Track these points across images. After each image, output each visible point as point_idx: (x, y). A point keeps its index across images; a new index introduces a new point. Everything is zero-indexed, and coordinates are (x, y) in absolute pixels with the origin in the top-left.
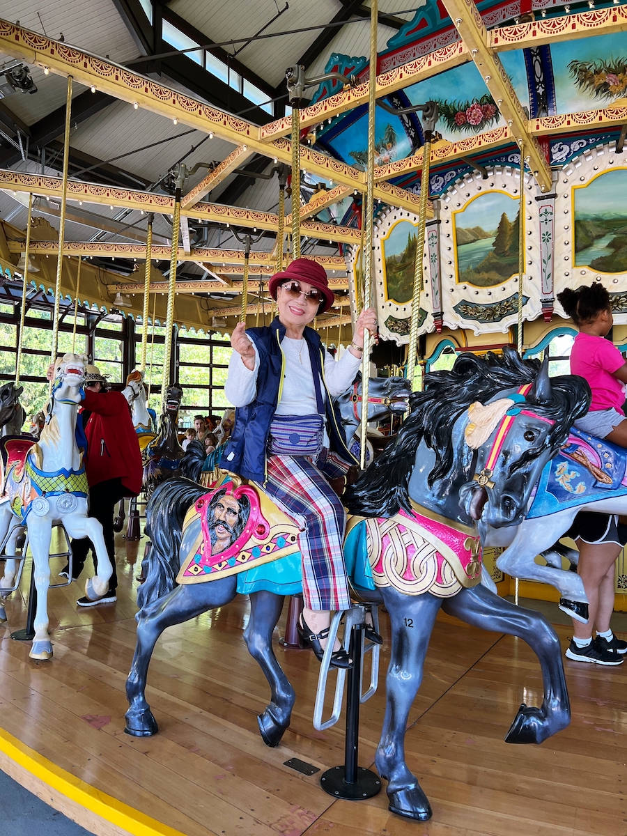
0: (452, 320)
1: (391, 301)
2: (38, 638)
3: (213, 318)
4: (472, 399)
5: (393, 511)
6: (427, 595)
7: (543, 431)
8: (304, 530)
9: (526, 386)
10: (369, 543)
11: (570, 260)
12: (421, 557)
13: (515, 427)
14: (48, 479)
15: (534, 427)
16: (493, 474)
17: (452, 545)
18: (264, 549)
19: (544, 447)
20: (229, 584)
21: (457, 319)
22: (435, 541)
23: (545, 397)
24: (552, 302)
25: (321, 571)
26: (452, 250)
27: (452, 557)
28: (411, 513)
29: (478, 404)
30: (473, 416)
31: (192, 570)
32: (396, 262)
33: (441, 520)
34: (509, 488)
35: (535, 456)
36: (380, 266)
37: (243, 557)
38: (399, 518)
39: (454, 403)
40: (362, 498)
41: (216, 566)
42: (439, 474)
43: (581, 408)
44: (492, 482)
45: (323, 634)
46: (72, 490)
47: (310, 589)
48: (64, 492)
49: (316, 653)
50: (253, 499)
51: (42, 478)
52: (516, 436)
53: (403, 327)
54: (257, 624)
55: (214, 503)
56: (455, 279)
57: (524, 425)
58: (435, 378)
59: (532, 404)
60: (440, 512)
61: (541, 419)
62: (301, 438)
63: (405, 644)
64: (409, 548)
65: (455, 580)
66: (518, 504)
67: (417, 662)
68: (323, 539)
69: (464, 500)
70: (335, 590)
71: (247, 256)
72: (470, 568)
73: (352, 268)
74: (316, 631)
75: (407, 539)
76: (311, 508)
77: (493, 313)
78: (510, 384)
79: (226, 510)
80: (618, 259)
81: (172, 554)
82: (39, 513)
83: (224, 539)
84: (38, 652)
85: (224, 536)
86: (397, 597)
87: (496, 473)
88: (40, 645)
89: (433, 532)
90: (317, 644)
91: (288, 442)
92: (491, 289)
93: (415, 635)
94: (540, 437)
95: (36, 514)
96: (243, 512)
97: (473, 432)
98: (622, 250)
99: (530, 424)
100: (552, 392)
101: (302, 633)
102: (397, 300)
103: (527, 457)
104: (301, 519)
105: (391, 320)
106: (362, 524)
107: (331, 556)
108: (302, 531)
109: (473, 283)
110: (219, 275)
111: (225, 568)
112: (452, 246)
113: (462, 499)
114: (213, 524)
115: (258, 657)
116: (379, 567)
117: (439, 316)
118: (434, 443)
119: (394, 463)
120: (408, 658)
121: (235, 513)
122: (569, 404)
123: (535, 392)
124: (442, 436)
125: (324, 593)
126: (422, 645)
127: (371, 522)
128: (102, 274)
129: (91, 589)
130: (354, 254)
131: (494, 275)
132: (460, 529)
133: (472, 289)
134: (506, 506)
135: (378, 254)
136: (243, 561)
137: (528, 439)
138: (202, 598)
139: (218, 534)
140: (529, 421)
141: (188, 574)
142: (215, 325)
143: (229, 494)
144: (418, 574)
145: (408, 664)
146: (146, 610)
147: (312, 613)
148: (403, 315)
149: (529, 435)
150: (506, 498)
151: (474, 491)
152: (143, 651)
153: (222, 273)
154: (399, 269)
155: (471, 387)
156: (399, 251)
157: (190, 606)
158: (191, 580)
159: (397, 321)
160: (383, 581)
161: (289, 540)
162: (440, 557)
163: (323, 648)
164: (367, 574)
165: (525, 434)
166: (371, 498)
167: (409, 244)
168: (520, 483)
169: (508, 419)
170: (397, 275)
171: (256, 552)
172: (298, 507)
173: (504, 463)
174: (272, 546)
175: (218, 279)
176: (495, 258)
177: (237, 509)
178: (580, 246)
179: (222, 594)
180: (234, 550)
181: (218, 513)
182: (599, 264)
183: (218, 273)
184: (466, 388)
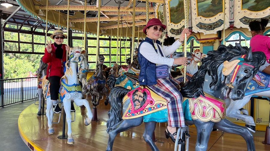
0: (196, 30)
1: (172, 23)
2: (69, 137)
3: (102, 30)
4: (225, 60)
5: (198, 96)
6: (210, 122)
7: (251, 70)
8: (169, 102)
9: (244, 56)
10: (189, 106)
11: (240, 7)
12: (208, 110)
13: (241, 69)
14: (70, 87)
15: (248, 69)
16: (233, 84)
17: (218, 106)
18: (153, 108)
19: (251, 75)
20: (141, 119)
21: (198, 29)
22: (212, 105)
23: (251, 59)
24: (233, 22)
25: (175, 115)
26: (196, 4)
27: (218, 109)
28: (204, 96)
29: (227, 61)
30: (225, 65)
31: (128, 115)
32: (174, 9)
33: (214, 98)
34: (239, 88)
35: (248, 78)
36: (168, 10)
37: (145, 111)
38: (200, 98)
39: (218, 61)
40: (187, 92)
41: (136, 114)
42: (213, 84)
43: (263, 62)
44: (233, 86)
45: (174, 134)
46: (77, 90)
47: (171, 120)
48: (75, 91)
49: (172, 140)
50: (148, 93)
51: (68, 87)
52: (241, 71)
53: (177, 32)
54: (147, 132)
55: (134, 94)
56: (197, 15)
57: (244, 68)
58: (212, 53)
59: (247, 61)
60: (213, 96)
61: (250, 66)
62: (163, 73)
63: (202, 137)
64: (204, 107)
65: (219, 117)
66: (243, 93)
67: (206, 142)
68: (176, 105)
69: (223, 92)
70: (180, 121)
71: (119, 9)
72: (224, 113)
73: (156, 11)
74: (172, 133)
75: (203, 104)
76: (172, 96)
77: (211, 27)
78: (238, 55)
79: (139, 96)
80: (258, 6)
81: (118, 111)
82: (68, 98)
83: (139, 105)
84: (70, 142)
85: (138, 104)
86: (200, 123)
87: (234, 83)
88: (70, 140)
89: (212, 102)
90: (173, 137)
91: (159, 74)
92: (210, 18)
93: (206, 134)
94: (250, 72)
95: (66, 98)
96: (145, 97)
97: (225, 70)
98: (260, 3)
99: (246, 68)
100: (253, 57)
101: (167, 134)
102: (174, 23)
103: (245, 78)
104: (169, 99)
105: (172, 30)
106: (187, 100)
107: (179, 110)
108: (168, 102)
109: (203, 16)
110: (107, 15)
111: (139, 114)
112: (195, 3)
113: (222, 92)
114: (134, 101)
115: (148, 143)
116: (193, 113)
117: (191, 28)
118: (211, 74)
119: (197, 81)
120: (203, 141)
121: (142, 97)
122: (259, 61)
123: (248, 58)
124: (214, 72)
125: (176, 122)
126: (208, 137)
127: (190, 100)
128: (64, 16)
129: (86, 122)
130: (157, 6)
131: (211, 13)
132: (221, 101)
133: (203, 19)
134: (239, 93)
135: (167, 6)
136: (145, 112)
137: (245, 72)
138: (131, 124)
139: (136, 104)
140: (246, 67)
141: (126, 116)
142: (103, 33)
143: (139, 91)
144: (207, 115)
145: (203, 143)
146: (112, 128)
147: (171, 128)
148: (177, 28)
149: (246, 71)
150: (238, 91)
151: (226, 89)
152: (111, 140)
153: (108, 14)
154: (175, 12)
155: (224, 56)
156: (175, 5)
157: (127, 126)
158: (127, 118)
159: (174, 30)
160: (195, 118)
161: (161, 105)
162: (214, 109)
163: (175, 138)
164: (189, 115)
165: (244, 71)
166: (190, 92)
167: (179, 3)
168: (243, 87)
169: (238, 66)
170: (174, 14)
171: (150, 109)
172: (167, 96)
173: (237, 80)
174: (155, 107)
175: (106, 16)
176: (212, 7)
177: (143, 96)
178: (244, 2)
179: (138, 122)
180: (141, 109)
181: (136, 97)
182: (251, 8)
183: (107, 14)
184: (223, 56)
